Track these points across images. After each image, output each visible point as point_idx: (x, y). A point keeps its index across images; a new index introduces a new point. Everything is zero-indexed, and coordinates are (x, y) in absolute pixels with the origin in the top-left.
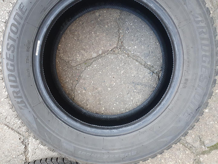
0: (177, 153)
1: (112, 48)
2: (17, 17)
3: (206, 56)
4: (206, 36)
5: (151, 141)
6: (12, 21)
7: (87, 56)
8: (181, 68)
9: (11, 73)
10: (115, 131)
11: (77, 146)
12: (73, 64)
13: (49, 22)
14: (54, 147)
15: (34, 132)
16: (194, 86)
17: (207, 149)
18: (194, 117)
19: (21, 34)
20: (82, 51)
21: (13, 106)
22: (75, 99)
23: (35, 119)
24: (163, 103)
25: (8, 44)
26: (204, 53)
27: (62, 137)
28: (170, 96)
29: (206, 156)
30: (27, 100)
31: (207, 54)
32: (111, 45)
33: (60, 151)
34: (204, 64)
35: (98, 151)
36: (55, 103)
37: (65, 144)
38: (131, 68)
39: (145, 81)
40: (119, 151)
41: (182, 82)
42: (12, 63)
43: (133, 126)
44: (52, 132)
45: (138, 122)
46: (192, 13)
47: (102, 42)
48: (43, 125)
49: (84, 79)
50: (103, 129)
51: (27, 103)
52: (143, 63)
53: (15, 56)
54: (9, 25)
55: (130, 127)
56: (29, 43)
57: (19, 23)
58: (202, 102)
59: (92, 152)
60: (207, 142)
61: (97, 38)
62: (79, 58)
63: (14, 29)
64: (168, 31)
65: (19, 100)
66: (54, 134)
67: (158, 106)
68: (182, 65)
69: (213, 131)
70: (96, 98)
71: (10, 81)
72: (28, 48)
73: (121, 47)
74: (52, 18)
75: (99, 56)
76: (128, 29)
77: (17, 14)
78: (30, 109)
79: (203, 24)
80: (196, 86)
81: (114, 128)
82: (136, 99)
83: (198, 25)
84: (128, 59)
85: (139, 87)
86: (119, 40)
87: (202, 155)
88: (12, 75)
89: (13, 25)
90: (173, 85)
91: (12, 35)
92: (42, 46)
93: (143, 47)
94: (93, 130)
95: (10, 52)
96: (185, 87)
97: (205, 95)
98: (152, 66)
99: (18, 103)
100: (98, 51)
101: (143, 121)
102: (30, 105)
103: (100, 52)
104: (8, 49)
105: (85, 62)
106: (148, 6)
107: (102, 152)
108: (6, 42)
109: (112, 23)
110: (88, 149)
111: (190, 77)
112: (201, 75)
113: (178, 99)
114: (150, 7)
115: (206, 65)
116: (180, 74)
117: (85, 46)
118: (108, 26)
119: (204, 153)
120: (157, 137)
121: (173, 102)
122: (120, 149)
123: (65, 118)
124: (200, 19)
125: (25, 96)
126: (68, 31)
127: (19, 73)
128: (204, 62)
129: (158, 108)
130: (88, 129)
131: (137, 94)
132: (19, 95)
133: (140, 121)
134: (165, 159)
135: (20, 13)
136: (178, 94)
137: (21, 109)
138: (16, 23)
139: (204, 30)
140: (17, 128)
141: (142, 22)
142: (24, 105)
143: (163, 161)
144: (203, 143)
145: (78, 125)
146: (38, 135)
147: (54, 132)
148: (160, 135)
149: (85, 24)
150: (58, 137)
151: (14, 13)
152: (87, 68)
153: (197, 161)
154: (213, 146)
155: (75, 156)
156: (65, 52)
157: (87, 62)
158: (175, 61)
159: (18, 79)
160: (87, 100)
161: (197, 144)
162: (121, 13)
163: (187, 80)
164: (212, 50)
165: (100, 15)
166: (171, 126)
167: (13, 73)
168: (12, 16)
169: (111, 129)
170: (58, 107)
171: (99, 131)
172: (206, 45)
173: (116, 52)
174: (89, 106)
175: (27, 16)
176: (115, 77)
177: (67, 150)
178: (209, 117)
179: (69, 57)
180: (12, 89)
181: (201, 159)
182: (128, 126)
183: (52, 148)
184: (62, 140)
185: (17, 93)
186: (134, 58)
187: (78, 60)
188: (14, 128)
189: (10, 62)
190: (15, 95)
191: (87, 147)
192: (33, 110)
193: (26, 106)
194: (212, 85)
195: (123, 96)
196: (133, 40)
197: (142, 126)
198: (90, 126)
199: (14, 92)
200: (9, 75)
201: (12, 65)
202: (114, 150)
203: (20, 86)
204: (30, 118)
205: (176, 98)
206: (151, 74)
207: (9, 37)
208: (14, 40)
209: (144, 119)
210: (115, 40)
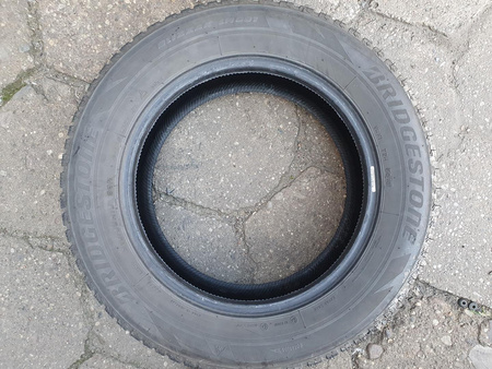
0: (79, 59)
1: (252, 217)
2: (416, 219)
3: (91, 240)
4: (101, 272)
5: (139, 73)
6: (423, 211)
7: (293, 192)
8: (125, 210)
9: (407, 125)
10: (206, 73)
11: (263, 29)
12: (313, 171)
13: (365, 226)
14: (302, 17)
15: (342, 34)
16: (95, 186)
17: (26, 81)
18: (80, 135)
19: (405, 194)
20: (303, 197)
21: (391, 68)
22: (293, 109)
23: (346, 56)
24: (138, 143)
25: (421, 171)
26: (97, 244)
27: (294, 37)
28: (129, 159)
29: (24, 68)
30: (368, 86)
31: (90, 244)
32: (255, 221)
33: (290, 13)
34: (91, 226)
35: (225, 30)
36: (322, 93)
37: (285, 26)
38: (208, 190)
39: (177, 176)
40: (188, 41)
41: (116, 189)
42: (408, 142)
43: (176, 90)
44: (313, 41)
45: (170, 99)
46: (134, 302)
47: (272, 222)
48: (331, 50)
49: (286, 149)
50: (226, 71)
51: (368, 81)
52: (189, 205)
53: (405, 156)
54: (426, 203)
55: (181, 86)
56: (389, 183)
57: (411, 210)
58: (74, 163)
59: (234, 25)
60: (32, 95)
61: (282, 226)
62: (305, 184)
63: (417, 199)
64: (164, 266)
65: (381, 83)
66: (308, 39)
67: (143, 137)
68: (125, 216)
69: (27, 117)
70: (257, 121)
71: (404, 111)
72: (388, 175)
73: (237, 224)
74: (361, 235)
75: (270, 197)
76: (233, 257)
77: (417, 225)
78: (359, 71)
79: (112, 288)
80: (92, 188)
81: (208, 76)
82: (184, 137)
83: (119, 285)
84: (219, 205)
85: (184, 161)
86: (243, 234)
87: (32, 66)
88: (404, 121)
89: (420, 205)
90: (130, 179)
91: (418, 188)
92: (367, 184)
93: (198, 233)
94: (243, 64)
95: (415, 159)
96: (110, 180)
97: (73, 177)
98: (171, 204)
99: (382, 78)
100: (275, 204)
101: (162, 104)
102: (361, 79)
103: (270, 204)
104: (419, 163)
105: (293, 180)
106: (209, 297)
107: (216, 32)
108: (425, 175)
109: (263, 259)
110: (242, 28)
111: (107, 199)
112: (89, 206)
113: (114, 156)
114: (205, 295)
115: (87, 226)
116: (123, 200)
117: (300, 208)
118: (268, 252)
119: (30, 72)
120: (131, 83)
121: (121, 150)
122: (188, 45)
123: (297, 73)
124: (120, 296)
125: (373, 91)
126: (336, 225)
127: (394, 129)
128: (91, 230)
129: (142, 132)
130: (252, 64)
131: (183, 147)
132: (384, 91)
133: (167, 102)
134: (97, 41)
135: (413, 227)
136: (117, 166)
137: (375, 69)
138: (416, 209)
139: (107, 280)
140: (388, 23)
141: (211, 276)
142: (372, 77)
143: (101, 36)
144: (38, 90)
145: (273, 66)
146: (335, 30)
147: (310, 43)
148: (127, 87)
149: (311, 245)
150: (299, 36)
151: (422, 224)
152: (287, 170)
153: (38, 54)
154: (18, 89)
155: (262, 9)
156: (333, 188)
157: (289, 180)
158: (138, 220)
159: (393, 118)
160: (271, 112)
161: (47, 86)
162: (253, 280)
163: (110, 194)
164: (84, 252)
165: (288, 267)
166: (113, 107)
167: (403, 125)
168: (424, 218)
169: (213, 74)
170: (315, 89)
171: (233, 65)
172: (97, 257)
173: (242, 213)
174: (266, 101)
175: (400, 224)
176: (233, 169)
177: (279, 18)
178: (42, 141)
179: (324, 180)
180: (397, 98)
181: (30, 59)
182: (186, 88)
183: (305, 14)
184: (292, 34)
185: (388, 94)
186: (207, 211)
187: (306, 180)
188: (393, 23)
189: (412, 142)
190: (390, 90)
191: (246, 31)
192: (355, 72)
193: (368, 75)
194: (66, 196)
195: (208, 137)
196: (219, 240)
197: (161, 94)
198: (252, 69)
199: (394, 94)
200: (408, 120)
201: (408, 138)
202: (198, 41)
203: (387, 106)
204: (355, 56)
205: (119, 159)
206: (169, 191)
207: (421, 183)
208: (414, 181)
209: (162, 108)
210: (249, 233)
